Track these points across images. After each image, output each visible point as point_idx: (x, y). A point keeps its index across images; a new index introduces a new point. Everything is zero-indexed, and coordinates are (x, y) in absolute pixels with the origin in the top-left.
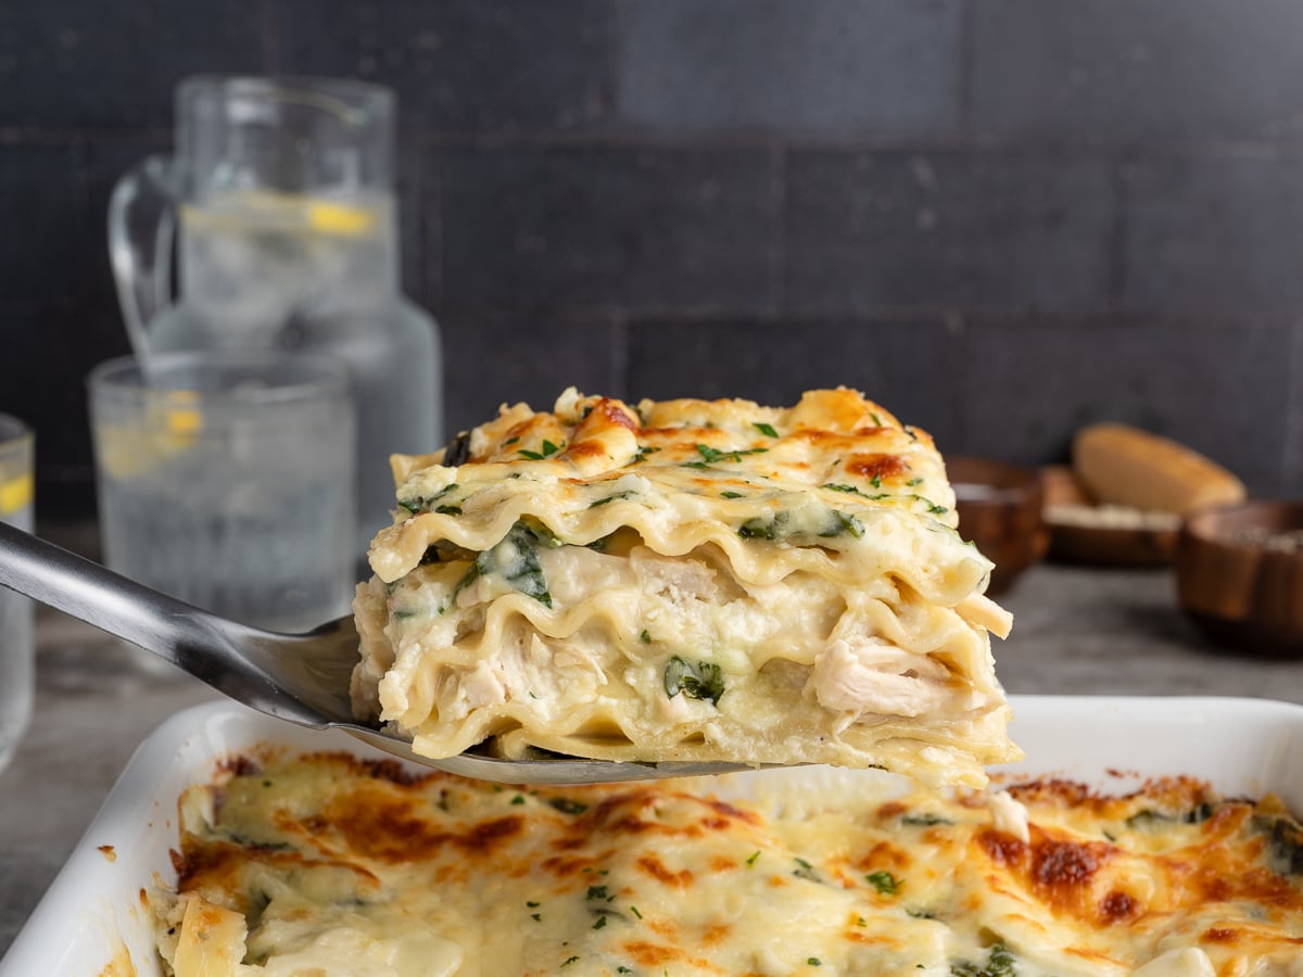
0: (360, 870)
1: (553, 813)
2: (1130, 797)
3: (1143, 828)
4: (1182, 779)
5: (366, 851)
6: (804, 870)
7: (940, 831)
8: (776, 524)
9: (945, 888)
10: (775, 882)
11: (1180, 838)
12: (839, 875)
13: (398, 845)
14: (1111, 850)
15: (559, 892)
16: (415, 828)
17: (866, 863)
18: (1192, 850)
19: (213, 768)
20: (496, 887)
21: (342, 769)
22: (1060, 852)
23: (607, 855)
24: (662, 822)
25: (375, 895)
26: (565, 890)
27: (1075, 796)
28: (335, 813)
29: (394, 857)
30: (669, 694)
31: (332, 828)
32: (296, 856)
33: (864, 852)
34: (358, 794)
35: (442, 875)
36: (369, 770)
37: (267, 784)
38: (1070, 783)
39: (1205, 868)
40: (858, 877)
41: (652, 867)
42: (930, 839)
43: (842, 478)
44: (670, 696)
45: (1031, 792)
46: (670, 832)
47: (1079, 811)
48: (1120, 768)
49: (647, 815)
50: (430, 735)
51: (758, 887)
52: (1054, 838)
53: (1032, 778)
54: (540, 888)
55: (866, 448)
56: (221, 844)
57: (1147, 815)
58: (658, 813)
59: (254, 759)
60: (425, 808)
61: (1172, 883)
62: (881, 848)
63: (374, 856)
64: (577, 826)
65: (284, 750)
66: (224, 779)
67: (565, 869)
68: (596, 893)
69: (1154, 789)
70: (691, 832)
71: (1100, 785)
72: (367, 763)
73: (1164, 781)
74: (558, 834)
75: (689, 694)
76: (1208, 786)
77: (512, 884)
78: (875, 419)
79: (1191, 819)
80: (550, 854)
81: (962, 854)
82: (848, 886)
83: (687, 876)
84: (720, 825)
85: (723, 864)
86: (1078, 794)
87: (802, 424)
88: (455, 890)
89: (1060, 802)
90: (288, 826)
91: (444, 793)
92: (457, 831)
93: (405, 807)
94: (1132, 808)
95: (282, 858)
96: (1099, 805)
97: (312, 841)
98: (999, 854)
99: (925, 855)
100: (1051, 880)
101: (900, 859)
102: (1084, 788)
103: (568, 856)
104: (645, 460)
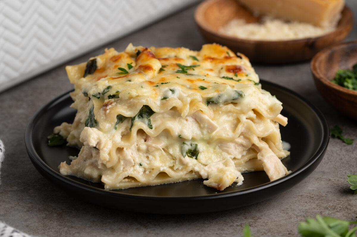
8: (219, 99)
30: (183, 157)
43: (225, 74)
44: (184, 157)
50: (108, 176)
55: (229, 63)
75: (189, 155)
78: (228, 53)
87: (205, 55)
104: (164, 70)
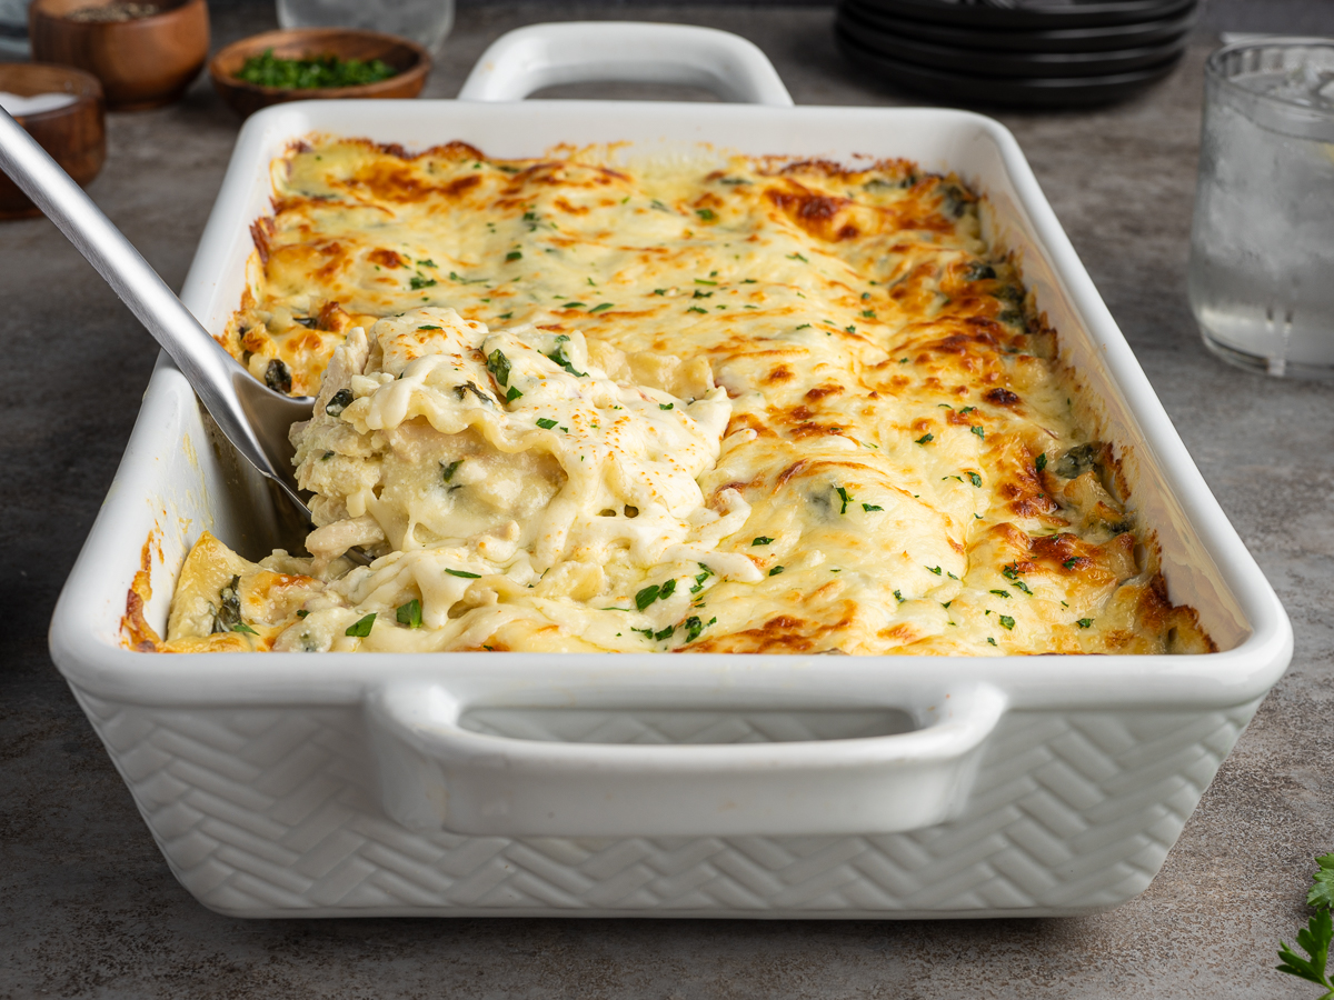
0: (381, 209)
1: (500, 173)
2: (865, 171)
3: (873, 190)
4: (900, 161)
5: (383, 197)
6: (657, 205)
7: (743, 187)
9: (742, 218)
10: (639, 211)
11: (894, 196)
12: (679, 208)
13: (404, 194)
14: (849, 201)
15: (506, 217)
16: (414, 183)
17: (697, 204)
18: (900, 203)
19: (283, 148)
20: (468, 215)
21: (365, 149)
22: (816, 201)
23: (534, 197)
24: (570, 179)
25: (390, 220)
26: (510, 216)
27: (833, 171)
28: (364, 176)
29: (401, 200)
31: (361, 185)
32: (341, 203)
33: (697, 197)
34: (376, 165)
35: (433, 209)
36: (382, 150)
37: (319, 158)
38: (829, 162)
39: (905, 213)
40: (691, 211)
41: (563, 205)
42: (738, 192)
45: (804, 168)
46: (574, 185)
47: (833, 180)
48: (860, 152)
49: (559, 175)
51: (629, 215)
52: (813, 193)
53: (806, 158)
54: (495, 216)
56: (296, 198)
57: (876, 183)
58: (567, 175)
59: (309, 142)
60: (420, 172)
61: (882, 221)
62: (707, 196)
63: (389, 200)
64: (516, 180)
65: (327, 137)
66: (291, 154)
67: (507, 205)
68: (529, 217)
69: (880, 167)
70: (587, 185)
71: (848, 163)
72: (381, 146)
73: (889, 162)
74: (504, 186)
76: (915, 165)
77: (477, 215)
79: (903, 185)
80: (498, 197)
81: (755, 201)
82: (684, 214)
83: (584, 210)
84: (605, 182)
85: (608, 203)
86: (833, 169)
88: (442, 218)
89: (822, 174)
90: (334, 185)
91: (431, 164)
92: (441, 185)
93: (406, 172)
94: (866, 178)
95: (333, 204)
96: (846, 176)
97: (351, 193)
98: (779, 202)
99: (733, 201)
100: (809, 216)
101: (718, 202)
102: (837, 165)
103: (510, 198)
